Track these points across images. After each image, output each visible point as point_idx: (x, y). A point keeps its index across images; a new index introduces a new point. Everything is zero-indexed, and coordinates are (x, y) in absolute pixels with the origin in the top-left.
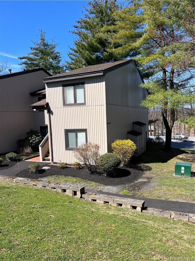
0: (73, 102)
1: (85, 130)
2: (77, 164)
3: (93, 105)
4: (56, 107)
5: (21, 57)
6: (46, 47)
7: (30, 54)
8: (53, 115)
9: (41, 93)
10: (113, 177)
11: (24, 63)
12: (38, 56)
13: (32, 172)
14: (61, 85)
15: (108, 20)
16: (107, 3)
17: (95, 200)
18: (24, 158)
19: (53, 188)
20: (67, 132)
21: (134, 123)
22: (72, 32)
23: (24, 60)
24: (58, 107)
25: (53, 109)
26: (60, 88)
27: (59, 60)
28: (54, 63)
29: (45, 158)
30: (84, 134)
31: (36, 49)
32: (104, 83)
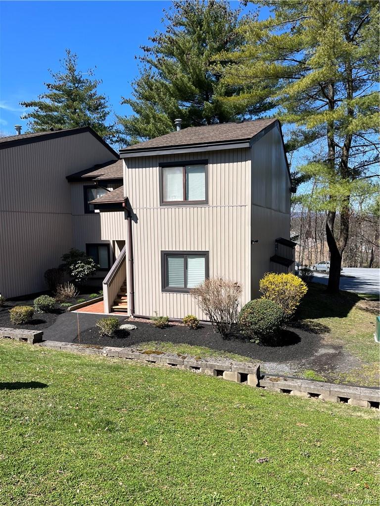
0: (181, 199)
1: (205, 254)
2: (191, 320)
3: (223, 205)
4: (145, 206)
5: (26, 102)
6: (76, 85)
7: (43, 97)
8: (136, 222)
9: (95, 177)
10: (273, 346)
11: (34, 116)
12: (60, 102)
13: (105, 335)
14: (158, 165)
15: (226, 40)
16: (212, 6)
17: (289, 391)
18: (69, 306)
19: (193, 368)
20: (166, 256)
21: (277, 241)
22: (140, 58)
23: (32, 109)
24: (148, 206)
25: (138, 210)
26: (156, 170)
27: (106, 113)
28: (93, 117)
29: (113, 307)
30: (202, 260)
31: (58, 88)
32: (249, 163)
